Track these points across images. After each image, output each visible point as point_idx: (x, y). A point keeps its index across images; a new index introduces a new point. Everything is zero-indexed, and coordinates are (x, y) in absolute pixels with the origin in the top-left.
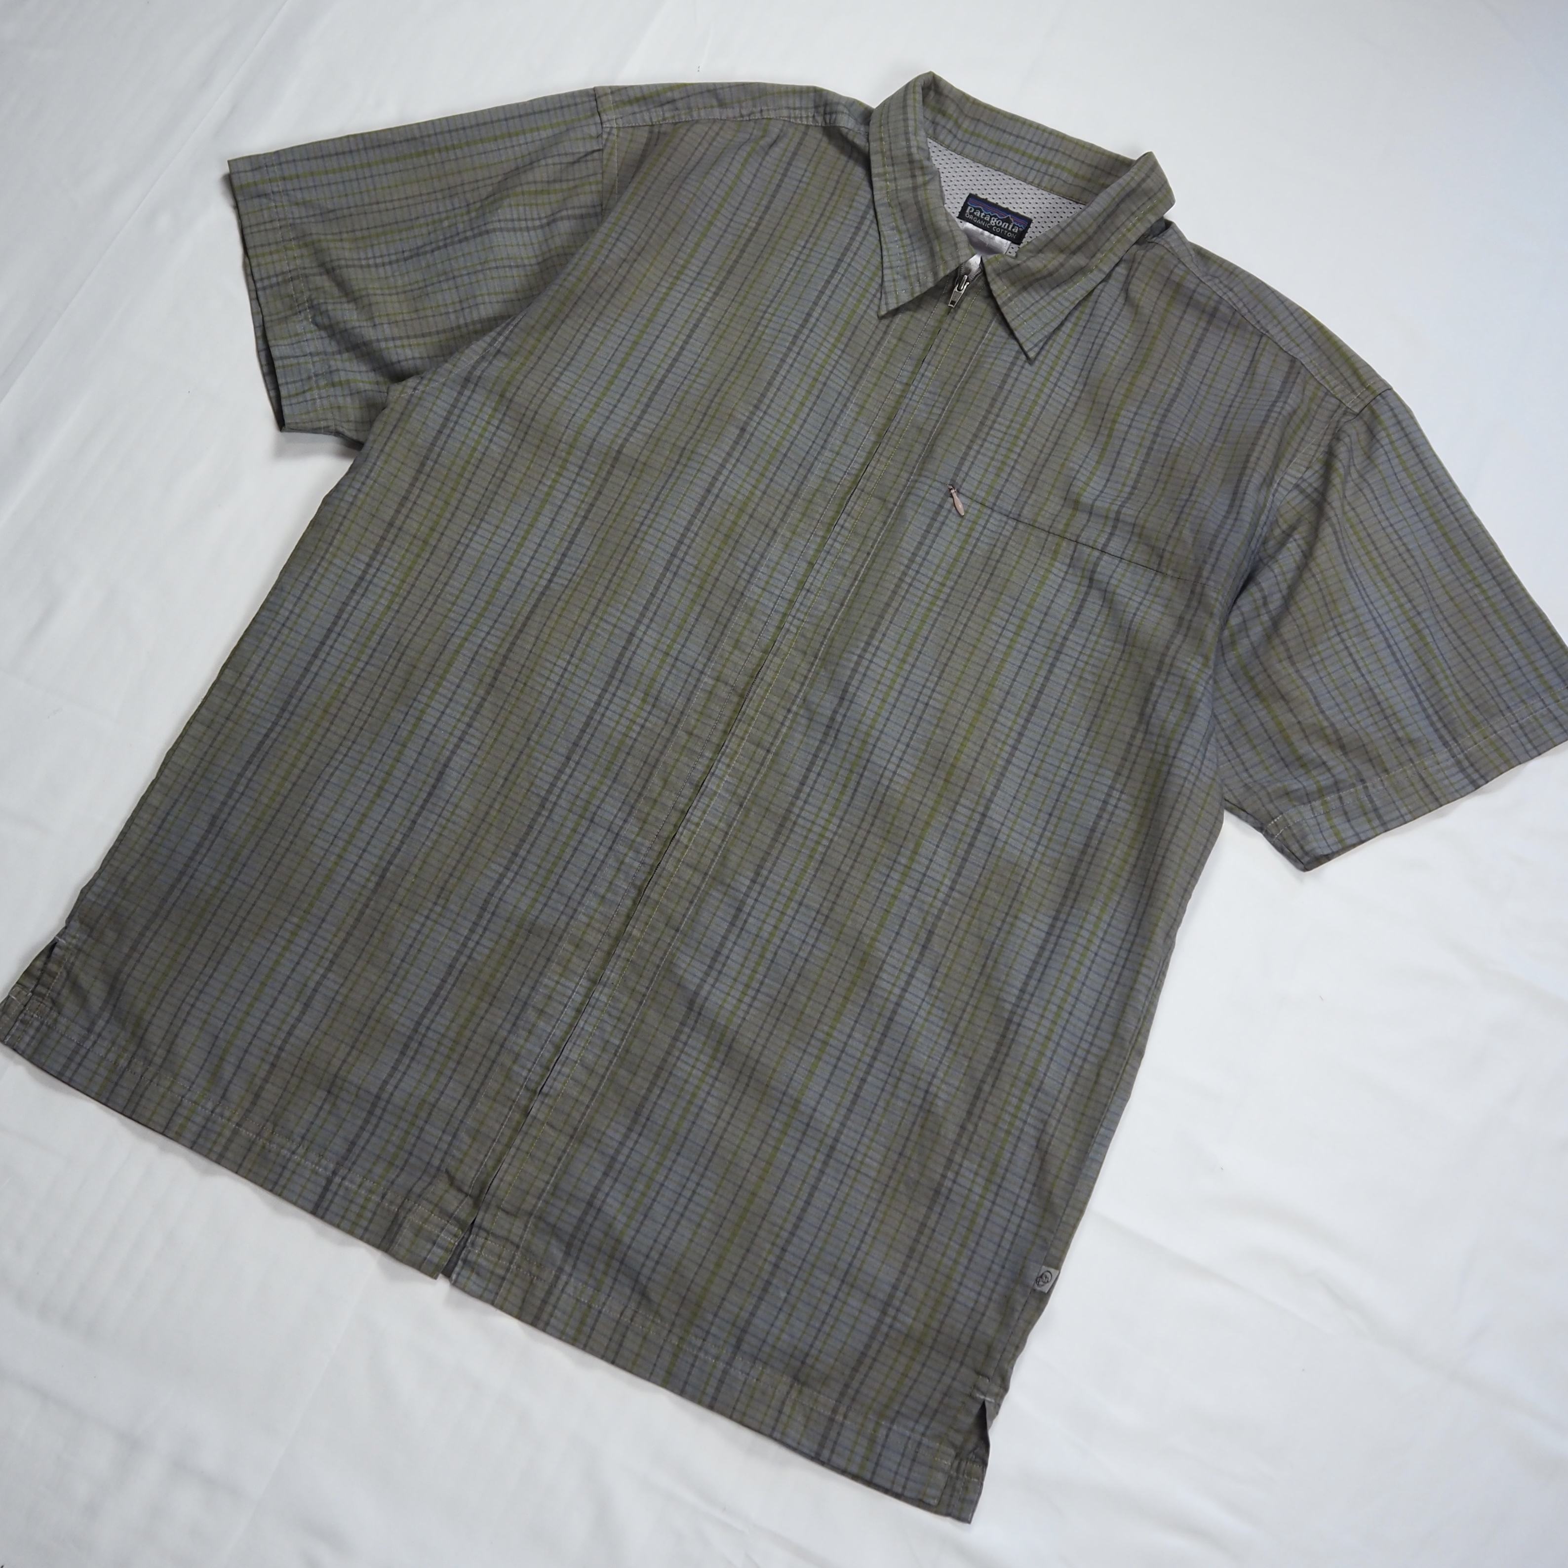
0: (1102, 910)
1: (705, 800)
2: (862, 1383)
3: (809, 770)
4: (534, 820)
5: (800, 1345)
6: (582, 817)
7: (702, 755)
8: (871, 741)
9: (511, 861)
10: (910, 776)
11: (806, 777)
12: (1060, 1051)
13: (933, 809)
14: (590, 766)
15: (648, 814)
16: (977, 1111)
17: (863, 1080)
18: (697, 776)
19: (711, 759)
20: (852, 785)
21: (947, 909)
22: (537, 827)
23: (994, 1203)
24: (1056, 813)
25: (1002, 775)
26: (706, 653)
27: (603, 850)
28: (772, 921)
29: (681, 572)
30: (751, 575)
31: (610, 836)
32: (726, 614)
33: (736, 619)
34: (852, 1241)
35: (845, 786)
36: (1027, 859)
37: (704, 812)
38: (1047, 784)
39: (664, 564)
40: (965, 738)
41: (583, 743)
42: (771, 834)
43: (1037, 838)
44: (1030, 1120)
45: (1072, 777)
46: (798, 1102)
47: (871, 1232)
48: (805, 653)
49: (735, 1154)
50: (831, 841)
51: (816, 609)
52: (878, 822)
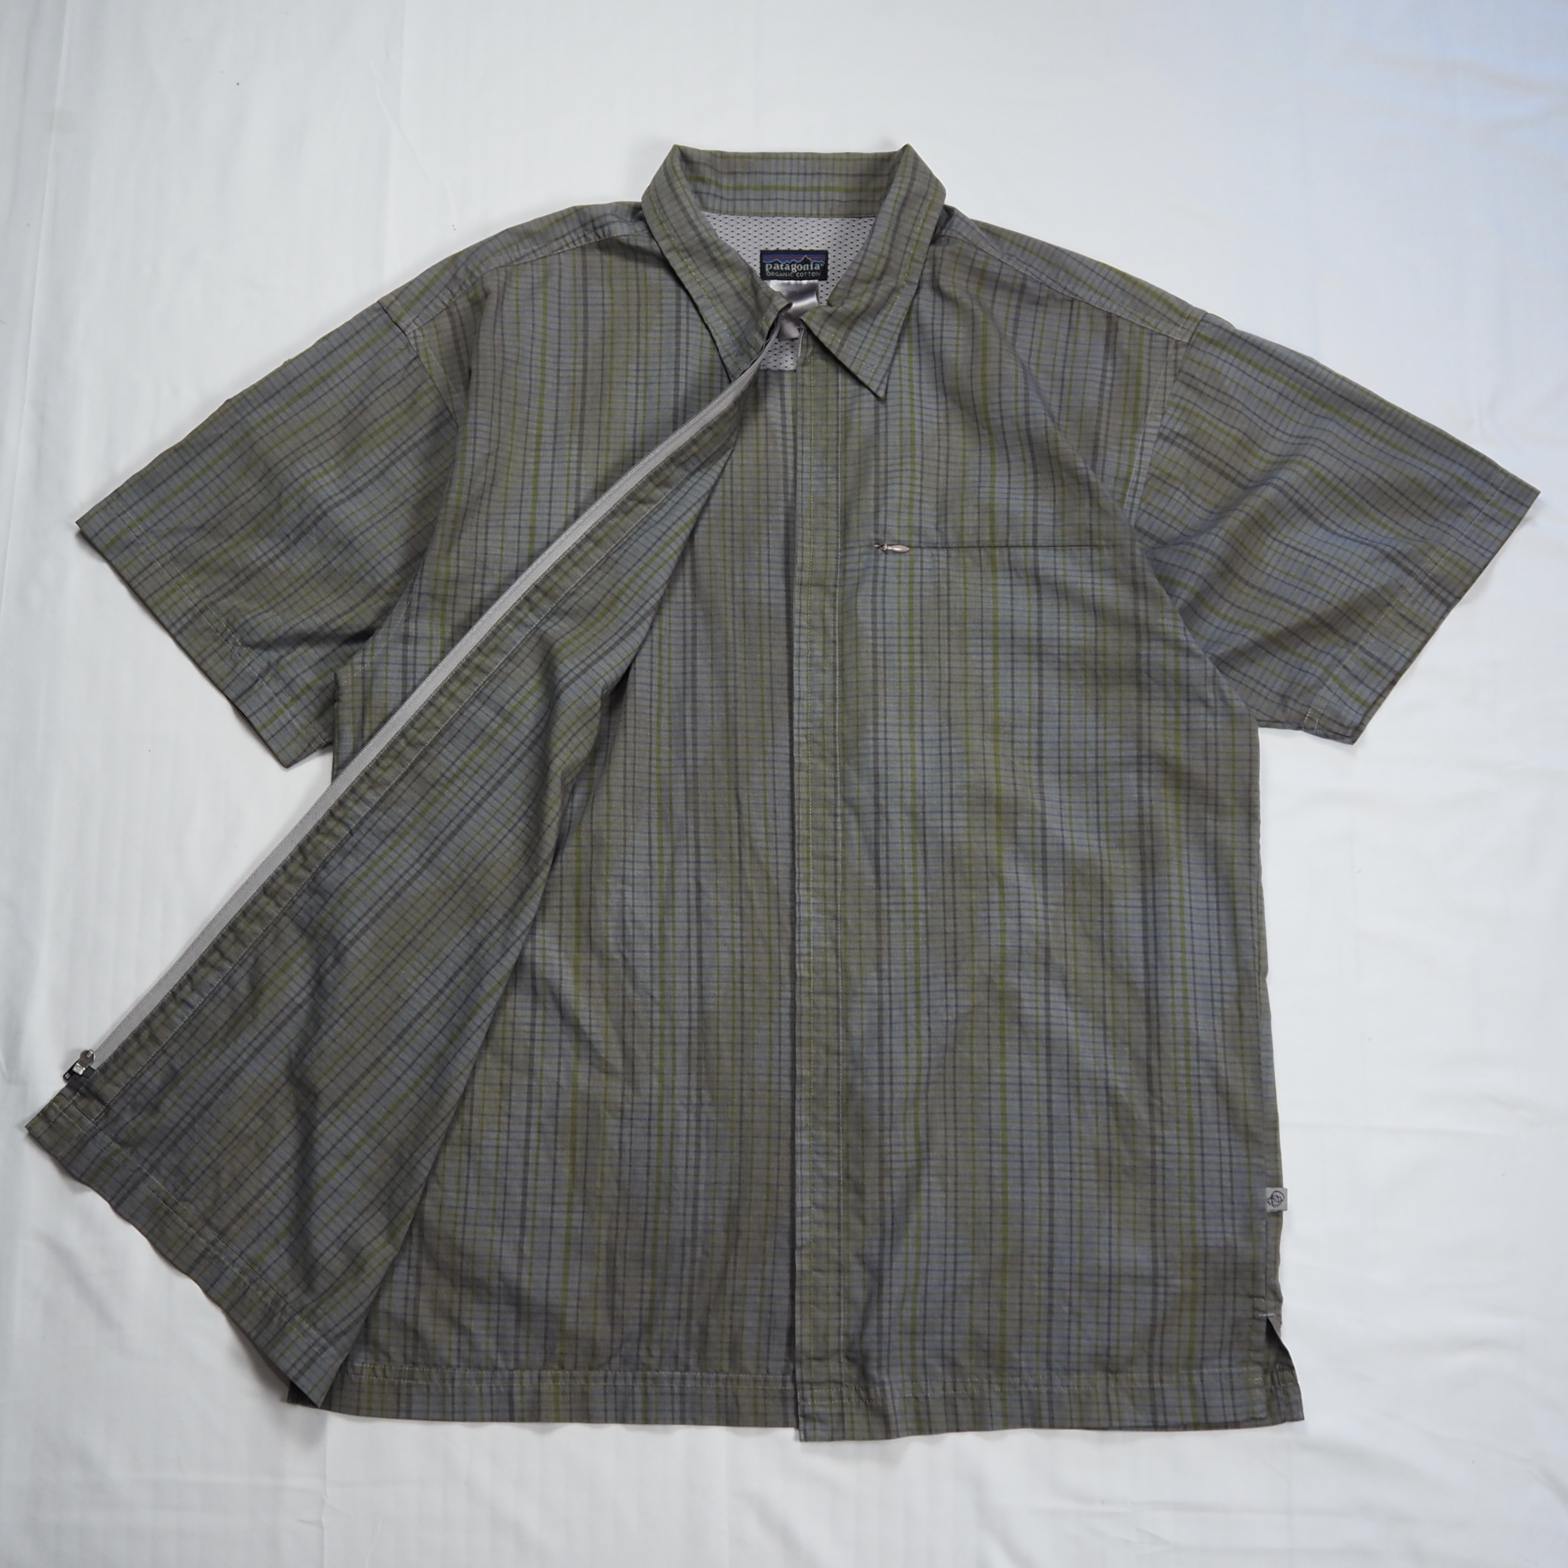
0: (1180, 868)
1: (804, 929)
2: (1162, 1349)
3: (877, 859)
5: (1100, 1343)
8: (919, 809)
10: (966, 824)
11: (877, 866)
12: (1199, 1003)
13: (999, 843)
16: (1156, 1086)
17: (1049, 1101)
19: (791, 887)
20: (920, 854)
21: (1050, 923)
24: (1102, 798)
25: (1041, 787)
28: (912, 1004)
34: (1102, 1240)
35: (914, 858)
36: (1096, 850)
37: (809, 941)
38: (1083, 777)
40: (995, 768)
42: (873, 930)
43: (1095, 828)
44: (1202, 1073)
45: (1100, 761)
46: (1004, 1145)
47: (1114, 1226)
48: (824, 757)
49: (973, 1215)
50: (926, 911)
51: (814, 712)
52: (957, 876)
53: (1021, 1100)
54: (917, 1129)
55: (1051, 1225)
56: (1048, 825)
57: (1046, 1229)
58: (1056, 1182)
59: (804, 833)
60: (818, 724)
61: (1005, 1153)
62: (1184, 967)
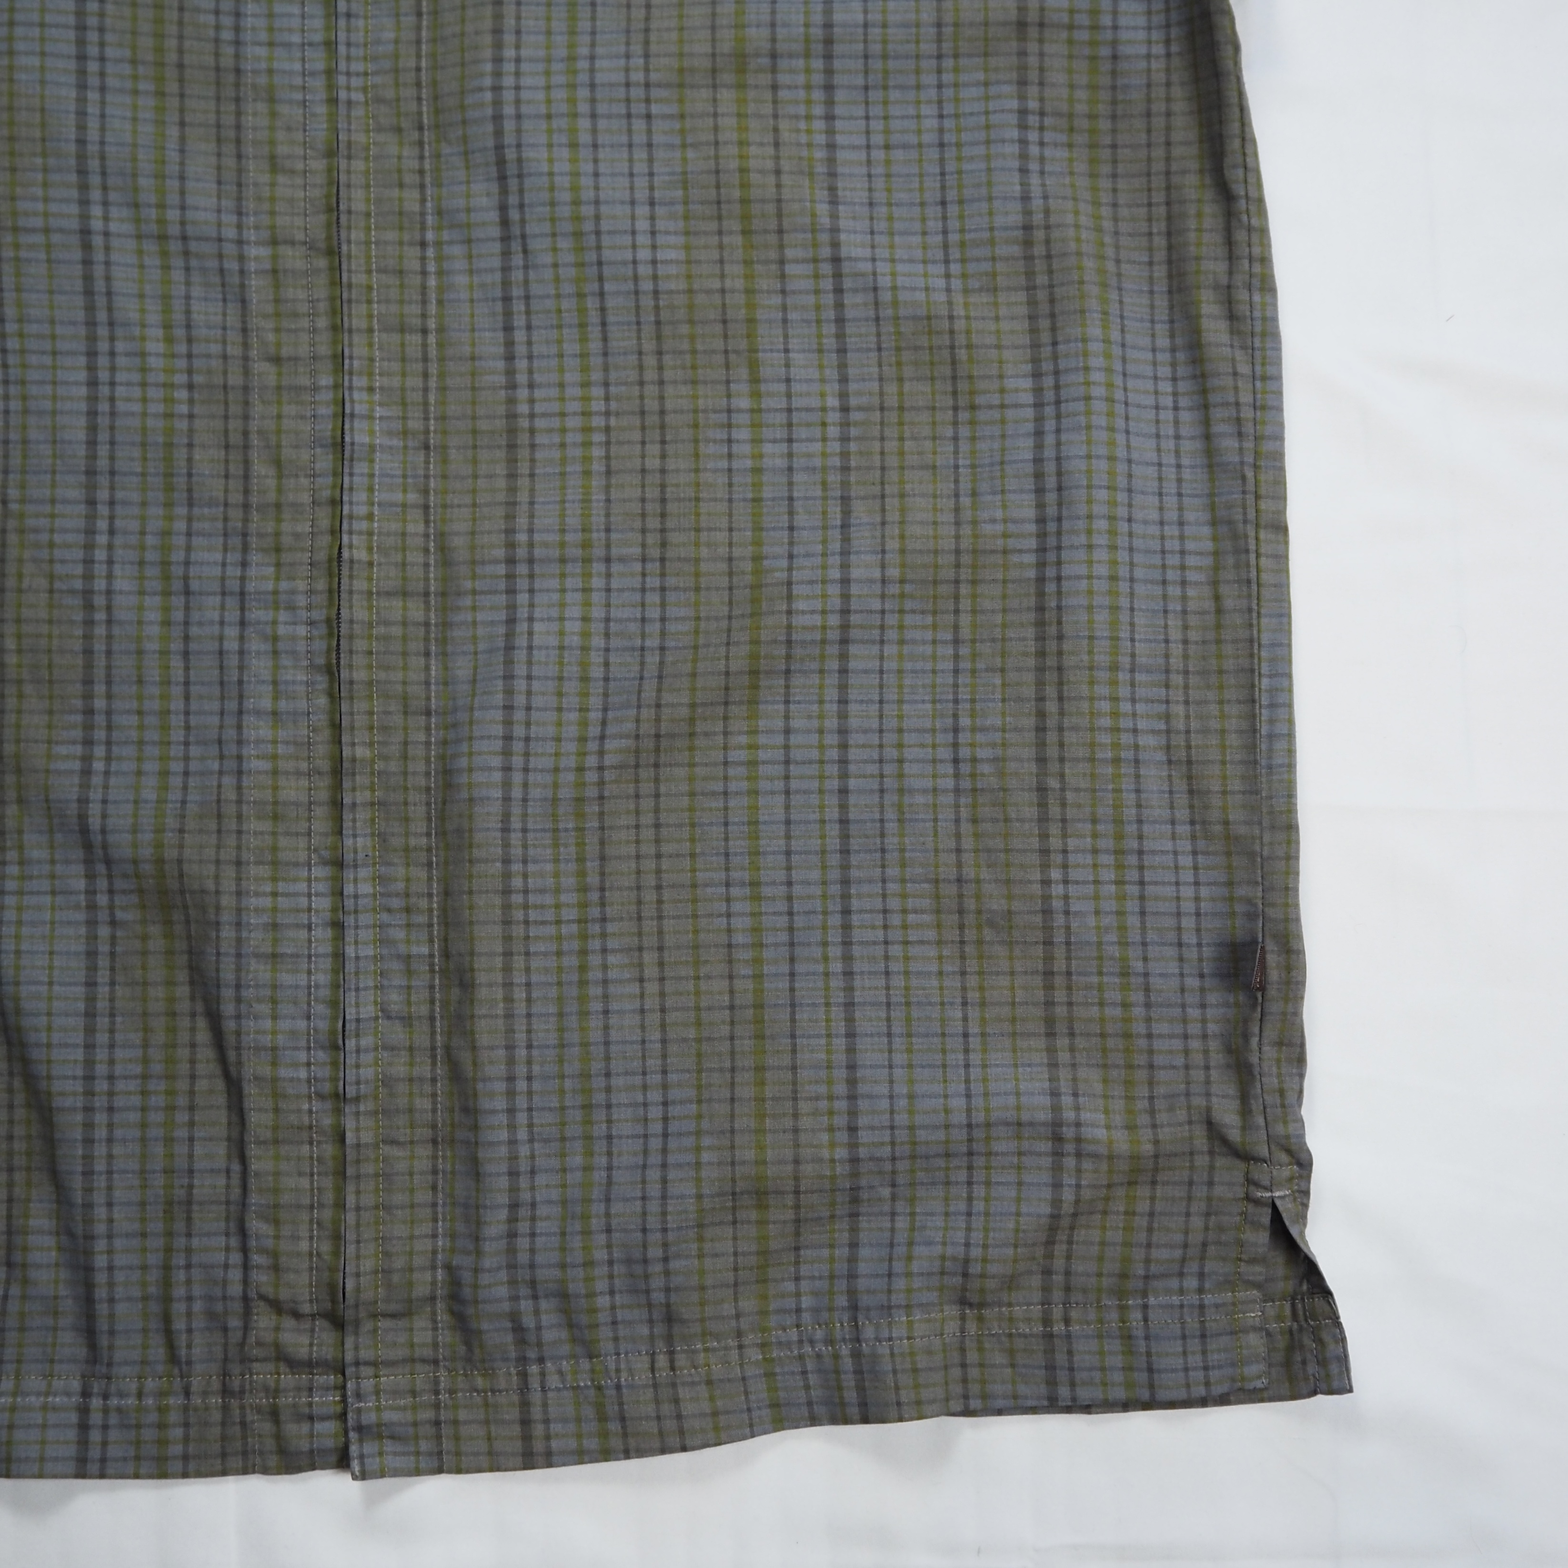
0: (1105, 327)
1: (361, 468)
2: (1069, 1258)
3: (508, 329)
4: (88, 637)
5: (950, 1251)
6: (167, 593)
7: (316, 389)
8: (588, 226)
9: (88, 727)
10: (681, 255)
11: (510, 344)
12: (1140, 589)
13: (749, 292)
14: (135, 497)
15: (277, 534)
16: (1052, 752)
17: (844, 792)
18: (327, 428)
19: (336, 387)
20: (594, 317)
21: (853, 446)
22: (99, 647)
23: (1142, 883)
24: (951, 195)
25: (832, 175)
26: (228, 203)
27: (232, 632)
28: (574, 612)
29: (111, 82)
30: (237, 29)
31: (232, 602)
32: (229, 120)
33: (248, 120)
34: (951, 1058)
35: (582, 326)
36: (942, 297)
37: (371, 489)
38: (914, 154)
39: (72, 79)
40: (741, 143)
41: (103, 463)
42: (501, 469)
43: (940, 255)
44: (1142, 724)
45: (948, 123)
46: (755, 884)
47: (974, 1029)
48: (399, 130)
49: (699, 1023)
50: (607, 429)
51: (378, 42)
52: (668, 359)
53: (787, 792)
54: (581, 859)
55: (851, 1035)
56: (844, 252)
57: (840, 1043)
58: (856, 950)
59: (359, 279)
60: (387, 65)
61: (757, 898)
62: (1112, 518)
